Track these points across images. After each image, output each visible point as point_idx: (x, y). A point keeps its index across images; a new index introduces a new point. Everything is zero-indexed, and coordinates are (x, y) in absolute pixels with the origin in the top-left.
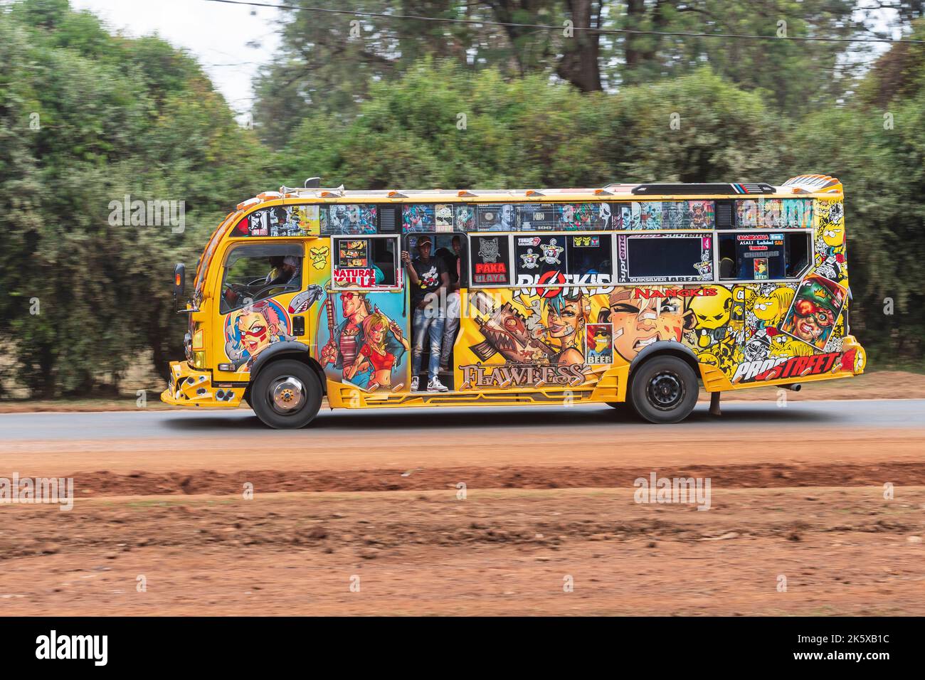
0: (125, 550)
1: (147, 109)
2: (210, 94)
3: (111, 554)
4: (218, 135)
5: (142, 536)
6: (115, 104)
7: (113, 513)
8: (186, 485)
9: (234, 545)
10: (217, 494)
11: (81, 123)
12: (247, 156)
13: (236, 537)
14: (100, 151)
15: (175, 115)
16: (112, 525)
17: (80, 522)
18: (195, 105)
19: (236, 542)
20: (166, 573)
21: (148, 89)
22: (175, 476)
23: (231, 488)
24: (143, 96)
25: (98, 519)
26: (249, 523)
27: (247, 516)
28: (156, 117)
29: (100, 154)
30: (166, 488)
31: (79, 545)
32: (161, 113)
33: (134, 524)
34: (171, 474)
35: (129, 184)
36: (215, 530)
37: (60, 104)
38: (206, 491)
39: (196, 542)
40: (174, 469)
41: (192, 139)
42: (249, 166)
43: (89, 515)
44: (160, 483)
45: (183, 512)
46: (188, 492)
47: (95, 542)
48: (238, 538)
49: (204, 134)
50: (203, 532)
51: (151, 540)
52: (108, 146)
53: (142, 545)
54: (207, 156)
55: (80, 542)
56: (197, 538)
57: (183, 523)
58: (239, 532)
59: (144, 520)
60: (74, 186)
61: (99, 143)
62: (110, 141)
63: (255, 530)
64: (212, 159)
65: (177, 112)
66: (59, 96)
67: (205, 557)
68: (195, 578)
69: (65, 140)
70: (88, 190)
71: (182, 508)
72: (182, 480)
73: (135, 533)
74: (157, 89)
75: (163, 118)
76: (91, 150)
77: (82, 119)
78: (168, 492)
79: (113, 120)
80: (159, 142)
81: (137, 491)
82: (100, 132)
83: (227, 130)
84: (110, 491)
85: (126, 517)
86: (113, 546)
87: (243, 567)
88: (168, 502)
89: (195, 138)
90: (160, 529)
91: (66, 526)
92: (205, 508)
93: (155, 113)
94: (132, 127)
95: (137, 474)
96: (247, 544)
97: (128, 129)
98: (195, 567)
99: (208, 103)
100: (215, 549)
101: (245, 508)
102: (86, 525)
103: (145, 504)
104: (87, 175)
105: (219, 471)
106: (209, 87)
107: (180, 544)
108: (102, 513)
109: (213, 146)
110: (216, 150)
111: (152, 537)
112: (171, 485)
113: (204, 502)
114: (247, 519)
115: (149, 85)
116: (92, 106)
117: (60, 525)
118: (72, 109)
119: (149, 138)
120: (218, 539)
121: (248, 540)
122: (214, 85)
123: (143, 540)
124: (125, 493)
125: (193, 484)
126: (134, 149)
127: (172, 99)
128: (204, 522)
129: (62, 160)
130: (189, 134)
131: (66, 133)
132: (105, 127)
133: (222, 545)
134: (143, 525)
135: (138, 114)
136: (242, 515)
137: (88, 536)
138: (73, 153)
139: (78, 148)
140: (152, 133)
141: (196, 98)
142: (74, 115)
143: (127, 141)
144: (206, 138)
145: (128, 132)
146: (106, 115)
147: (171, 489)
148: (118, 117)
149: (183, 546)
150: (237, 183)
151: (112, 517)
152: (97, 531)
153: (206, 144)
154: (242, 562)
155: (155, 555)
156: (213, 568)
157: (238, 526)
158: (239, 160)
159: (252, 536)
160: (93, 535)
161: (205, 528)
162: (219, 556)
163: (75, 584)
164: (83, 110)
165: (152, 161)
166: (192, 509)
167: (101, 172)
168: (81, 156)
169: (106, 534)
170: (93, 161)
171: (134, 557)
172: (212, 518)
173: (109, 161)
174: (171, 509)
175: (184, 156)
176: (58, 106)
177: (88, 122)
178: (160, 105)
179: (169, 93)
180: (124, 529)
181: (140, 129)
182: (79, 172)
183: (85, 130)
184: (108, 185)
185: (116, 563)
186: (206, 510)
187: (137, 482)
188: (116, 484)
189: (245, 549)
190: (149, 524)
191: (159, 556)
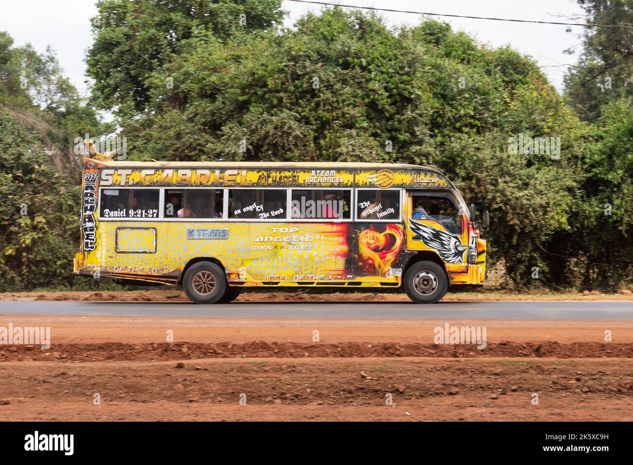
0: (504, 394)
1: (504, 98)
2: (545, 86)
3: (494, 396)
4: (550, 114)
5: (513, 385)
6: (481, 95)
7: (493, 369)
8: (538, 351)
9: (575, 393)
10: (558, 357)
11: (459, 107)
12: (571, 128)
13: (577, 387)
14: (472, 126)
15: (522, 102)
16: (493, 377)
17: (470, 374)
18: (535, 94)
19: (577, 390)
20: (533, 410)
21: (503, 84)
22: (530, 345)
23: (569, 354)
24: (501, 89)
25: (483, 373)
26: (587, 378)
27: (582, 373)
28: (509, 103)
29: (472, 128)
30: (525, 353)
31: (471, 389)
32: (512, 100)
33: (507, 376)
34: (527, 344)
35: (492, 148)
36: (563, 382)
37: (446, 95)
38: (551, 356)
39: (551, 390)
40: (529, 340)
41: (533, 117)
42: (572, 135)
43: (477, 370)
44: (520, 349)
45: (540, 369)
46: (540, 356)
47: (481, 388)
48: (580, 388)
49: (541, 114)
50: (554, 383)
51: (520, 387)
52: (477, 122)
53: (514, 391)
54: (543, 128)
55: (471, 387)
56: (551, 387)
57: (540, 376)
58: (579, 384)
59: (514, 374)
60: (455, 150)
61: (472, 121)
62: (479, 120)
63: (590, 383)
64: (546, 130)
65: (522, 99)
66: (445, 90)
67: (558, 400)
68: (552, 414)
69: (449, 119)
70: (465, 152)
71: (538, 367)
72: (535, 348)
73: (508, 382)
74: (510, 84)
75: (513, 103)
76: (466, 126)
77: (460, 104)
78: (526, 355)
79: (481, 106)
80: (510, 119)
81: (504, 354)
82: (472, 113)
83: (556, 112)
84: (486, 354)
85: (502, 372)
86: (495, 391)
87: (584, 407)
88: (528, 363)
89: (536, 116)
90: (526, 380)
91: (461, 376)
92: (555, 366)
93: (508, 100)
94: (494, 109)
95: (504, 342)
96: (586, 392)
97: (490, 111)
98: (551, 406)
99: (544, 93)
100: (564, 395)
101: (582, 367)
102: (474, 376)
103: (513, 363)
104: (464, 142)
105: (559, 342)
106: (545, 82)
107: (541, 390)
108: (484, 368)
109: (548, 122)
110: (550, 124)
111: (520, 385)
112: (528, 350)
113: (553, 363)
114: (583, 375)
115: (504, 81)
116: (467, 95)
117: (459, 375)
118: (453, 99)
119: (506, 117)
120: (566, 388)
121: (586, 389)
122: (549, 80)
123: (514, 387)
124: (498, 355)
125: (543, 350)
126: (495, 124)
127: (520, 90)
128: (554, 376)
129: (447, 132)
130: (531, 114)
131: (449, 114)
132: (475, 109)
133: (569, 392)
134: (513, 377)
135: (498, 101)
136: (579, 372)
137: (476, 384)
138: (455, 128)
139: (458, 125)
140: (506, 113)
141: (536, 89)
142: (454, 102)
143: (489, 119)
144: (543, 116)
145: (491, 113)
146: (476, 102)
147: (529, 353)
148: (483, 103)
149: (541, 392)
150: (565, 147)
151: (491, 371)
152: (483, 380)
153: (544, 120)
154: (582, 404)
155: (522, 398)
156: (563, 407)
157: (578, 380)
158: (566, 131)
159: (588, 387)
160: (481, 383)
161: (556, 381)
162: (567, 400)
163: (472, 416)
164: (460, 99)
165: (507, 132)
166: (545, 368)
167: (474, 140)
168: (460, 130)
169: (490, 383)
170: (466, 133)
171: (509, 398)
172: (558, 374)
173: (478, 132)
174: (531, 367)
175: (527, 129)
176: (444, 97)
177: (463, 107)
178: (512, 95)
179: (517, 86)
180: (500, 379)
181: (498, 111)
182: (459, 141)
183: (462, 112)
184: (478, 149)
185: (497, 402)
186: (555, 368)
187: (505, 348)
188: (491, 349)
189: (585, 396)
190: (518, 376)
191: (526, 398)
